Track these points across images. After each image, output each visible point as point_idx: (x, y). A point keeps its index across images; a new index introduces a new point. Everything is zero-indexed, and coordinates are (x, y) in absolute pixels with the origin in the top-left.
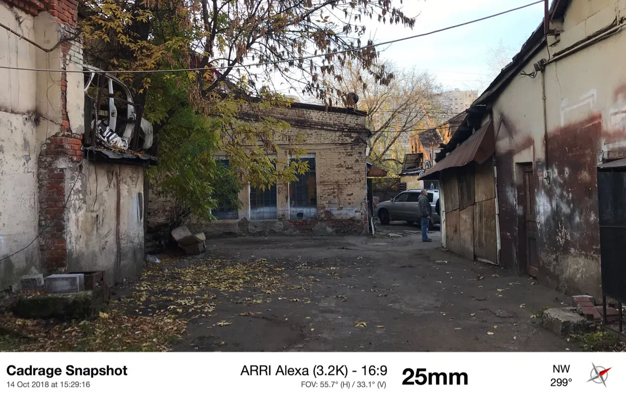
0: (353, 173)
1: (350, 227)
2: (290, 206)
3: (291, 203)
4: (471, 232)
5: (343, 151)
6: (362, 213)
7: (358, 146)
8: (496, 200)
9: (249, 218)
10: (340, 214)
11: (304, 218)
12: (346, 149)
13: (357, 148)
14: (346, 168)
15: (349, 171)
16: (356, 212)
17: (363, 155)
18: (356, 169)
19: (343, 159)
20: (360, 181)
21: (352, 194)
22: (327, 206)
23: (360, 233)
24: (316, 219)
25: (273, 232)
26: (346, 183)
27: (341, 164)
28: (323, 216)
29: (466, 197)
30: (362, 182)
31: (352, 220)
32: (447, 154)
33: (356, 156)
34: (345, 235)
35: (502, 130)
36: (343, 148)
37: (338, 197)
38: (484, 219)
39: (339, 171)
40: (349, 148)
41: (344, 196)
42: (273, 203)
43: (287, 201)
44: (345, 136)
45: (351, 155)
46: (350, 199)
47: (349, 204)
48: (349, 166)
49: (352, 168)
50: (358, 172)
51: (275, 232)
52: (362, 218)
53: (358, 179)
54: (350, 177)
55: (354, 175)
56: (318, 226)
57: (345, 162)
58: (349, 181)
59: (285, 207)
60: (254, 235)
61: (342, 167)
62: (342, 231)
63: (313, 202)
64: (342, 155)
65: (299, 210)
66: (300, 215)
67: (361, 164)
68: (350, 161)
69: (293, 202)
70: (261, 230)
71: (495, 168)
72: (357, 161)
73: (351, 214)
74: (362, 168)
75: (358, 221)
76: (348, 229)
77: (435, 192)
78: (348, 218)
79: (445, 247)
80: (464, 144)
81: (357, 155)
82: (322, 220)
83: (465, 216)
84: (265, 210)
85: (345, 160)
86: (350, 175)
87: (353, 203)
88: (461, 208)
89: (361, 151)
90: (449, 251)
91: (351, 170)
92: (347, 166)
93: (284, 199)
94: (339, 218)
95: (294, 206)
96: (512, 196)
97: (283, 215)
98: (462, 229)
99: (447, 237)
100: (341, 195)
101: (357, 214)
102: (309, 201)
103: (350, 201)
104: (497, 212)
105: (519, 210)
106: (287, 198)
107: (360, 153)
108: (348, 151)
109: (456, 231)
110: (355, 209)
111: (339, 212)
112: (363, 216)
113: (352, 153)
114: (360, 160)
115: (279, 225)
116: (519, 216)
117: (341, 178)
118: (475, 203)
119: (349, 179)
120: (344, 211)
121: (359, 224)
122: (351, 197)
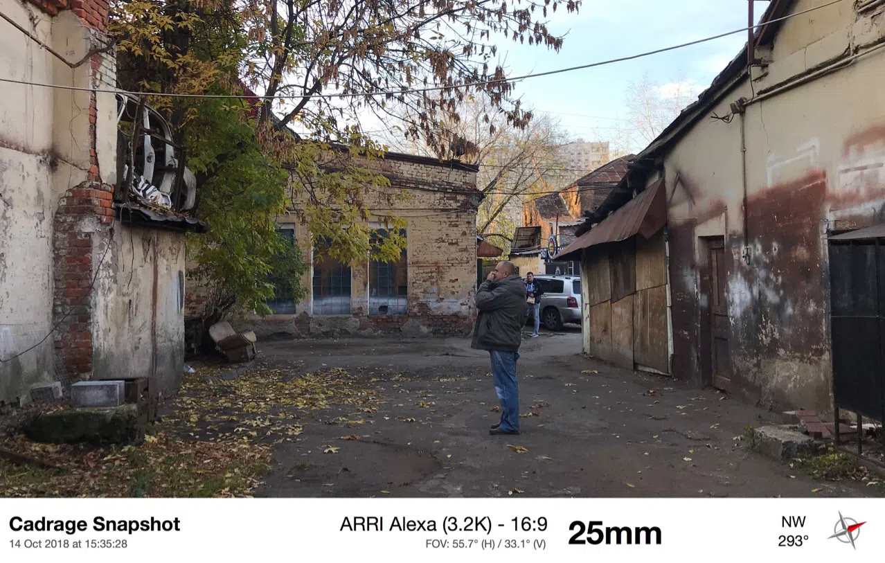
0: (458, 250)
1: (453, 325)
2: (370, 296)
3: (371, 292)
4: (630, 331)
5: (446, 220)
6: (470, 307)
7: (465, 214)
8: (668, 287)
9: (311, 313)
10: (440, 308)
11: (389, 313)
12: (450, 218)
13: (464, 215)
14: (449, 244)
15: (453, 248)
16: (462, 304)
17: (472, 226)
18: (463, 245)
19: (444, 230)
20: (468, 262)
21: (457, 280)
22: (421, 295)
23: (467, 335)
24: (405, 314)
25: (344, 333)
26: (449, 265)
27: (442, 238)
28: (416, 310)
29: (622, 284)
30: (471, 262)
31: (455, 315)
32: (594, 225)
33: (463, 227)
34: (446, 338)
35: (679, 190)
36: (445, 216)
37: (438, 284)
38: (649, 314)
39: (439, 247)
40: (454, 216)
41: (445, 284)
42: (346, 291)
43: (365, 289)
44: (448, 198)
45: (457, 226)
46: (453, 287)
47: (453, 293)
48: (454, 242)
49: (457, 243)
50: (465, 250)
51: (348, 333)
52: (470, 314)
53: (465, 259)
54: (453, 256)
55: (460, 253)
56: (409, 324)
57: (447, 235)
58: (452, 262)
59: (362, 298)
60: (317, 336)
61: (443, 241)
62: (442, 331)
63: (402, 291)
64: (443, 225)
65: (382, 301)
66: (384, 308)
67: (470, 238)
68: (455, 234)
69: (374, 290)
70: (328, 330)
71: (667, 244)
72: (464, 234)
73: (456, 308)
74: (471, 244)
75: (465, 318)
76: (451, 328)
77: (566, 278)
78: (451, 312)
79: (588, 352)
80: (620, 211)
81: (464, 226)
82: (415, 316)
83: (620, 310)
84: (335, 302)
85: (448, 232)
86: (454, 252)
87: (458, 292)
88: (614, 299)
89: (470, 220)
90: (594, 358)
91: (456, 246)
92: (450, 241)
93: (363, 287)
94: (438, 313)
95: (376, 296)
96: (692, 282)
97: (360, 309)
98: (615, 327)
99: (592, 339)
100: (442, 281)
101: (464, 307)
102: (397, 289)
103: (453, 290)
104: (669, 303)
105: (703, 301)
106: (365, 285)
107: (469, 223)
108: (451, 220)
109: (605, 331)
110: (461, 301)
111: (439, 304)
112: (471, 310)
113: (457, 223)
114: (468, 232)
115: (354, 323)
116: (702, 309)
117: (442, 258)
118: (635, 292)
119: (453, 260)
120: (445, 304)
121: (467, 322)
122: (456, 284)
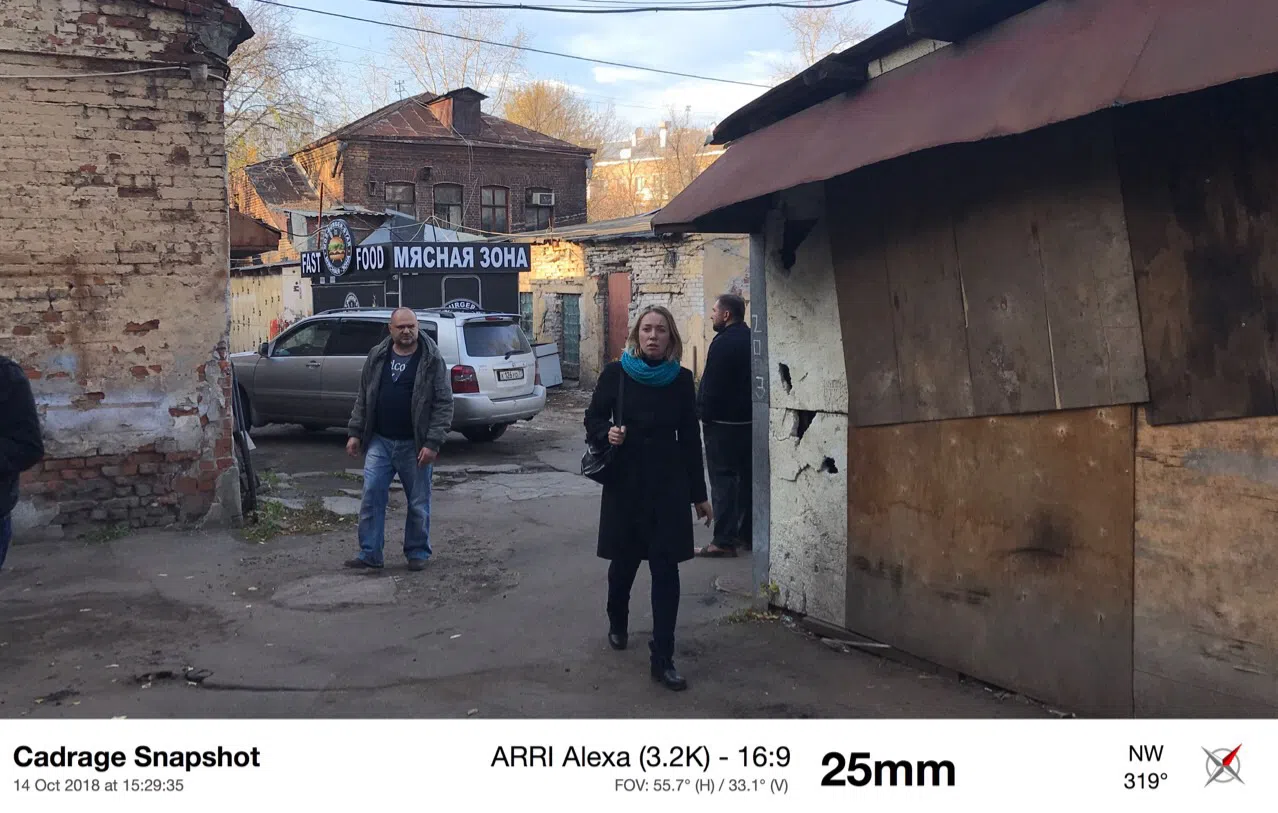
0: (156, 215)
1: (143, 489)
5: (107, 100)
6: (205, 420)
7: (185, 83)
10: (81, 431)
12: (123, 94)
13: (178, 90)
14: (122, 192)
15: (136, 209)
16: (176, 412)
17: (211, 128)
18: (176, 195)
19: (101, 142)
20: (196, 259)
21: (154, 324)
23: (195, 517)
26: (122, 269)
27: (92, 169)
30: (207, 261)
31: (154, 452)
33: (176, 133)
34: (116, 537)
36: (104, 87)
37: (76, 341)
39: (81, 203)
40: (138, 87)
41: (110, 337)
45: (150, 125)
46: (140, 350)
47: (140, 372)
48: (140, 182)
49: (151, 191)
50: (186, 215)
52: (205, 443)
53: (186, 249)
54: (138, 236)
55: (168, 228)
57: (112, 157)
58: (134, 258)
61: (98, 181)
62: (98, 514)
64: (97, 119)
67: (200, 172)
68: (143, 155)
72: (180, 156)
73: (151, 426)
74: (206, 192)
75: (186, 460)
76: (134, 500)
78: (134, 442)
81: (177, 128)
85: (119, 147)
86: (140, 223)
87: (158, 369)
89: (201, 108)
91: (147, 200)
92: (126, 182)
94: (84, 447)
100: (93, 328)
101: (181, 422)
103: (140, 361)
107: (197, 117)
108: (128, 102)
110: (172, 401)
111: (85, 416)
112: (210, 433)
113: (153, 116)
114: (194, 151)
117: (94, 243)
119: (136, 249)
120: (108, 414)
121: (192, 472)
122: (149, 340)
